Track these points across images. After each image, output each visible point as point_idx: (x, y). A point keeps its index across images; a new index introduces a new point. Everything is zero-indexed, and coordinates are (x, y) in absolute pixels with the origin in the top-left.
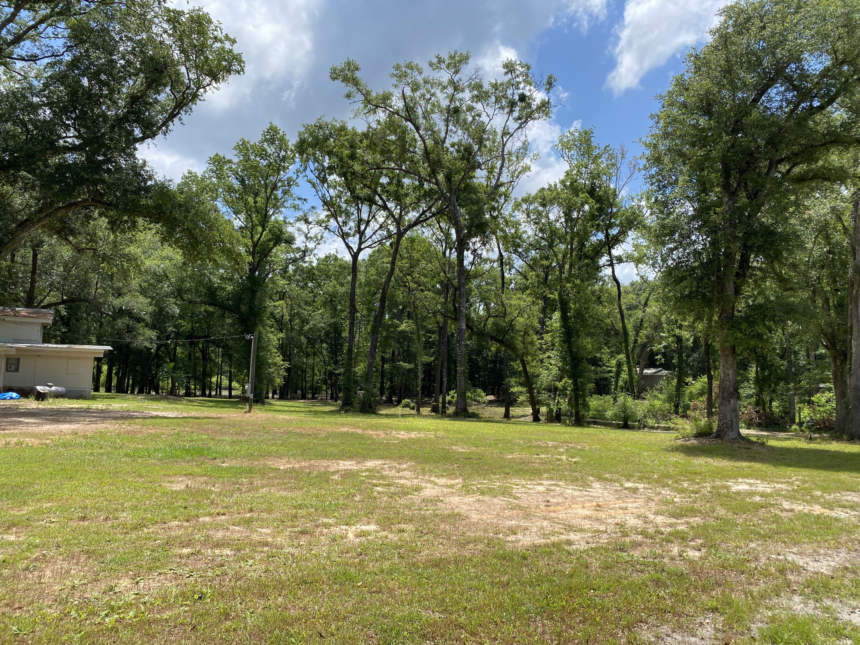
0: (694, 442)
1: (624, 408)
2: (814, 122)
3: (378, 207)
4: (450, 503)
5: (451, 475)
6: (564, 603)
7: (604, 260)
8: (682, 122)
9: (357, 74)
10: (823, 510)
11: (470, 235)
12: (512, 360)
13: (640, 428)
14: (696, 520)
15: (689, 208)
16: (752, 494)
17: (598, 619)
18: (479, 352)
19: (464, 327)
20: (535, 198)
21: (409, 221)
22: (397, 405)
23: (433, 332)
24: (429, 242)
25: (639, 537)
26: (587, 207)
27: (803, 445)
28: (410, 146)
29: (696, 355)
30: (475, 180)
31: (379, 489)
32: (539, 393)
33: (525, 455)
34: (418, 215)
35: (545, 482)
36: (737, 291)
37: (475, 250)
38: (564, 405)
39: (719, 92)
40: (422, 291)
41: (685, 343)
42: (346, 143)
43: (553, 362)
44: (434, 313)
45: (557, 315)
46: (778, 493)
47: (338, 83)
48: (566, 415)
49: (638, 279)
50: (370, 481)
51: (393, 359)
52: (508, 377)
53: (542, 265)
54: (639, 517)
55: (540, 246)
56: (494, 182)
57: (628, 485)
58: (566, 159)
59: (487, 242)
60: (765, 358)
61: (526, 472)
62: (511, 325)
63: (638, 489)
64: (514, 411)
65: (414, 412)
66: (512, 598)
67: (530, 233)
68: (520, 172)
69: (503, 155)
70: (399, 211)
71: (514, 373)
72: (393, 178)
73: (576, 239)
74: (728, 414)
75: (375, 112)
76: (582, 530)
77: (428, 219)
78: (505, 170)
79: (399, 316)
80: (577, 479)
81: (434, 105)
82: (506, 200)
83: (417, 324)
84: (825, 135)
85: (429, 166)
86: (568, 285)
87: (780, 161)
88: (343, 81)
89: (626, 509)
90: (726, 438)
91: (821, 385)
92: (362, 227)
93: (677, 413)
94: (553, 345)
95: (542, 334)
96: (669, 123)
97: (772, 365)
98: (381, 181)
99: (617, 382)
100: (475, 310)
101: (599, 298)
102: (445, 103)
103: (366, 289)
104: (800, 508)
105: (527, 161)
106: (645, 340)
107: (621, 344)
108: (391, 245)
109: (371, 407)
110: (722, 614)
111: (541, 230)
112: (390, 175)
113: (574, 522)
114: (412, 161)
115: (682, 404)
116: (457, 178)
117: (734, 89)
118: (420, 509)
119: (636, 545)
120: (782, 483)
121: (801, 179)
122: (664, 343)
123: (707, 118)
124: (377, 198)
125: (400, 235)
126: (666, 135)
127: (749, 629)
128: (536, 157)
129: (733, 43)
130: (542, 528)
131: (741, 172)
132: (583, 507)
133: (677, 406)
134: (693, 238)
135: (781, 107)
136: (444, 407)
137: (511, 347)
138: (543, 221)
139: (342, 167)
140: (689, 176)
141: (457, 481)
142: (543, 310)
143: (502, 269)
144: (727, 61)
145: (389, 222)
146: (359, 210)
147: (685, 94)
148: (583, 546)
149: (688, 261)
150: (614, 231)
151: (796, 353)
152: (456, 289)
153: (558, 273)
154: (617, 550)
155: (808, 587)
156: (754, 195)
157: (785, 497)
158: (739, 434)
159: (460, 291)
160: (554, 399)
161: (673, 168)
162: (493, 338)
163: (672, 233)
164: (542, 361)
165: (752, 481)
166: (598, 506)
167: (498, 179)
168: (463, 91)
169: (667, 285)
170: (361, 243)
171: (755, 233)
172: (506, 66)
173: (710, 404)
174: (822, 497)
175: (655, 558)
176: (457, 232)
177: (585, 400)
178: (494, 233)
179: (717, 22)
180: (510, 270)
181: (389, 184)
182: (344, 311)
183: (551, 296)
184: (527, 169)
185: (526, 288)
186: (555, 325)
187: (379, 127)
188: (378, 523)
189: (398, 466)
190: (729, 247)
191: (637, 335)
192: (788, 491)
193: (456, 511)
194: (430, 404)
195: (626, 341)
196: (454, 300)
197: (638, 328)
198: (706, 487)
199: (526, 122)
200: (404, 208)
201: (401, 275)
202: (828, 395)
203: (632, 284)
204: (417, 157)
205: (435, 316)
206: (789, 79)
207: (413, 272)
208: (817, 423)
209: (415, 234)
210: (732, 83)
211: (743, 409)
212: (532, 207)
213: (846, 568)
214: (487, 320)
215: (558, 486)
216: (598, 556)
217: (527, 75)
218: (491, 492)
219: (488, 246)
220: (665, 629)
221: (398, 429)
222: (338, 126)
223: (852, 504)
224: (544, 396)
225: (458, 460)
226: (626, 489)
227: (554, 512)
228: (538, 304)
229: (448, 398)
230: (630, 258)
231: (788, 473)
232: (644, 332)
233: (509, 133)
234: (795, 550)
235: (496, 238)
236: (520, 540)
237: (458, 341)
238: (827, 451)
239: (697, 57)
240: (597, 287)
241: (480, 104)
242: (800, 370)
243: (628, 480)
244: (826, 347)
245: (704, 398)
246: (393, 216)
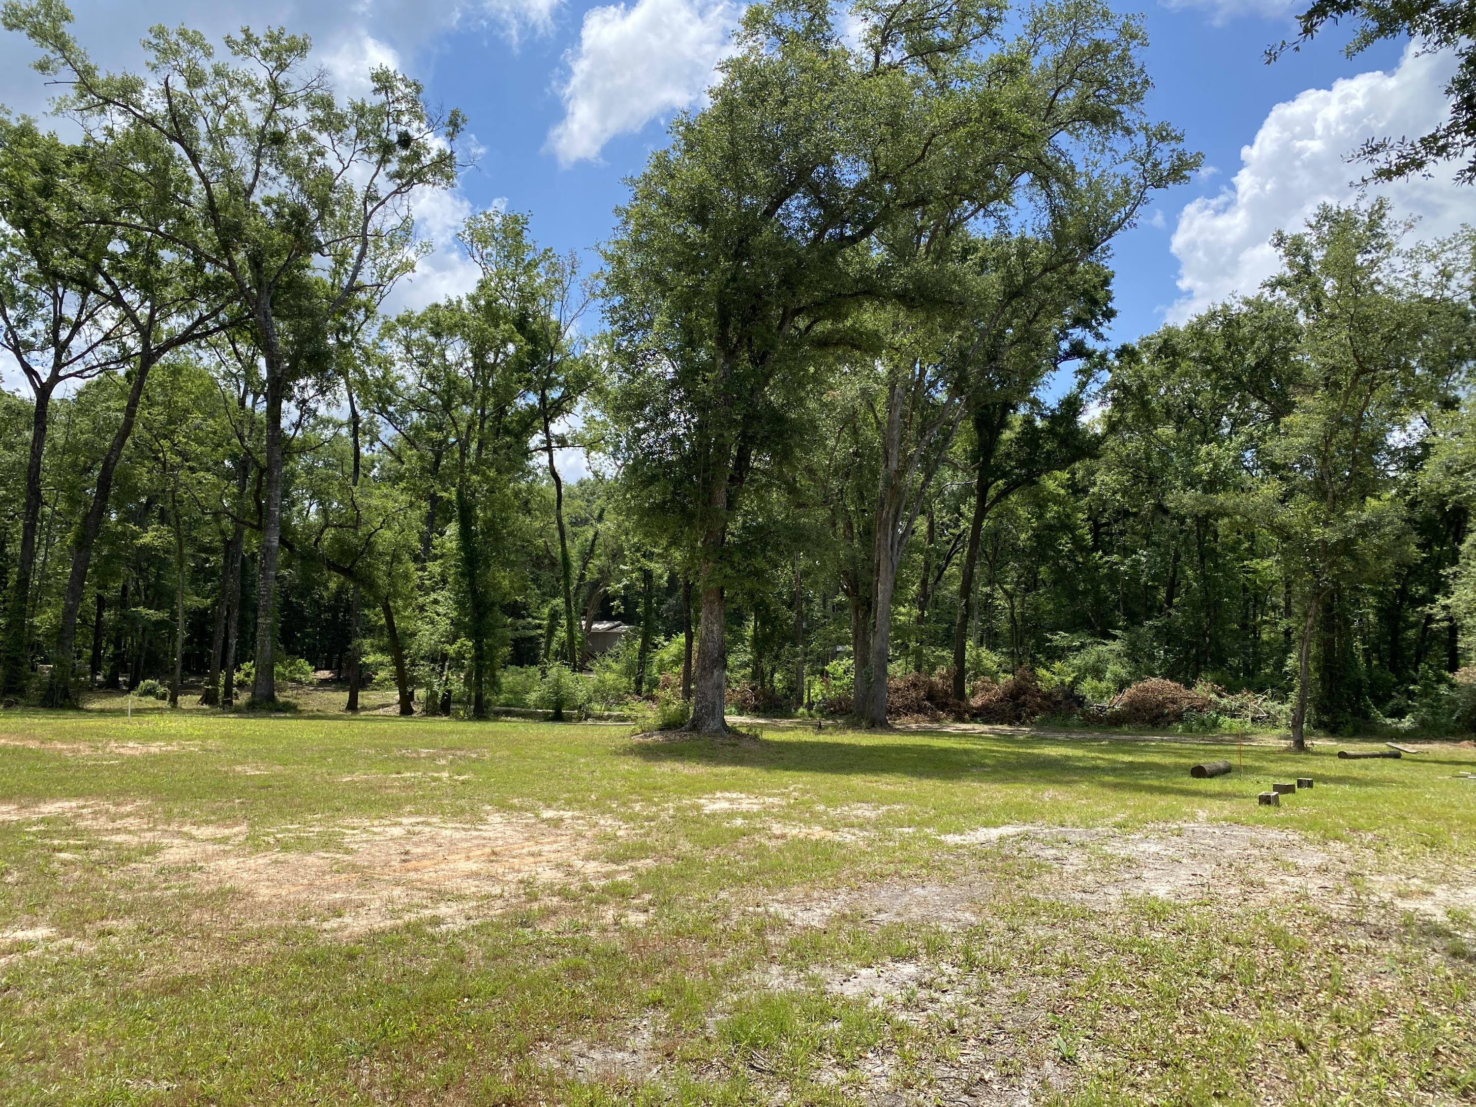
0: (658, 738)
1: (557, 687)
2: (845, 260)
3: (102, 299)
4: (217, 871)
5: (226, 819)
6: (414, 1027)
7: (536, 440)
8: (664, 229)
9: (66, 28)
10: (823, 833)
11: (295, 373)
12: (368, 606)
13: (580, 719)
14: (646, 864)
15: (667, 368)
16: (731, 815)
17: (469, 1047)
18: (305, 590)
19: (276, 543)
20: (421, 321)
21: (170, 332)
22: (128, 692)
23: (213, 551)
24: (212, 378)
25: (555, 899)
26: (511, 348)
27: (808, 736)
28: (178, 188)
29: (672, 601)
30: (309, 273)
31: (64, 855)
32: (413, 664)
33: (375, 775)
34: (189, 323)
35: (405, 821)
36: (731, 505)
37: (304, 402)
38: (457, 684)
39: (719, 190)
40: (192, 470)
41: (656, 582)
42: (32, 162)
43: (441, 610)
44: (216, 515)
45: (452, 529)
46: (767, 811)
47: (20, 37)
48: (459, 702)
49: (590, 475)
50: (47, 841)
51: (123, 602)
52: (357, 636)
53: (430, 440)
54: (558, 866)
55: (429, 406)
56: (346, 281)
57: (548, 814)
58: (478, 259)
59: (329, 388)
60: (767, 608)
61: (372, 804)
62: (368, 543)
63: (562, 820)
64: (366, 698)
65: (165, 704)
66: (319, 1032)
67: (411, 380)
68: (396, 271)
69: (364, 235)
70: (147, 312)
71: (371, 630)
72: (138, 245)
73: (492, 400)
74: (710, 693)
75: (103, 111)
76: (460, 898)
77: (209, 333)
78: (367, 263)
79: (141, 517)
80: (463, 811)
81: (232, 120)
82: (367, 317)
83: (178, 534)
84: (857, 281)
85: (217, 232)
86: (474, 477)
87: (798, 312)
88: (32, 35)
89: (540, 854)
90: (705, 730)
91: (839, 648)
92: (64, 334)
93: (638, 692)
94: (444, 581)
95: (424, 561)
96: (643, 226)
97: (777, 618)
98: (111, 247)
99: (548, 644)
100: (300, 513)
101: (527, 502)
102: (256, 121)
103: (68, 459)
104: (795, 832)
105: (408, 253)
106: (597, 576)
107: (558, 580)
108: (128, 375)
109: (67, 696)
110: (667, 1009)
111: (431, 378)
112: (132, 238)
113: (449, 885)
114: (181, 219)
115: (647, 678)
116: (274, 263)
117: (741, 189)
118: (152, 889)
119: (550, 913)
120: (775, 795)
121: (824, 343)
122: (625, 582)
123: (700, 228)
124: (100, 280)
125: (148, 357)
126: (637, 245)
127: (704, 1027)
128: (426, 248)
129: (741, 117)
130: (391, 901)
131: (745, 322)
132: (468, 858)
133: (639, 682)
134: (672, 416)
135: (802, 229)
136: (228, 692)
137: (367, 582)
138: (435, 361)
139: (21, 208)
140: (670, 317)
141: (236, 830)
142: (429, 519)
143: (356, 441)
144: (733, 142)
145: (126, 330)
146: (58, 300)
147: (670, 184)
148: (461, 924)
149: (662, 452)
150: (555, 394)
151: (809, 601)
152: (262, 471)
153: (457, 455)
154: (516, 925)
155: (792, 950)
156: (759, 359)
157: (776, 817)
158: (724, 722)
159: (271, 473)
160: (441, 674)
161: (648, 301)
162: (334, 566)
163: (641, 406)
164: (422, 608)
165: (734, 796)
166: (494, 853)
167: (354, 277)
168: (293, 104)
169: (629, 488)
170: (58, 366)
171: (757, 417)
172: (376, 78)
173: (688, 678)
174: (825, 812)
175: (577, 931)
176: (270, 365)
177: (494, 676)
178: (343, 373)
179: (719, 79)
180: (371, 443)
181: (127, 255)
182: (11, 501)
183: (444, 494)
184: (409, 266)
185: (400, 477)
186: (448, 545)
187: (110, 142)
188: (53, 923)
189: (112, 809)
190: (722, 436)
191: (585, 567)
192: (781, 806)
193: (228, 885)
194: (199, 688)
195: (567, 576)
196: (258, 491)
197: (588, 555)
198: (668, 809)
199: (410, 184)
200: (160, 307)
201: (148, 436)
202: (848, 662)
203: (581, 484)
204: (191, 213)
205: (218, 521)
206: (814, 189)
207: (173, 432)
208: (831, 704)
209: (181, 360)
210: (737, 178)
211: (734, 685)
212: (415, 335)
213: (844, 916)
214: (322, 532)
215: (428, 824)
216: (483, 939)
217: (415, 103)
218: (303, 845)
219: (329, 396)
220: (579, 1045)
221: (124, 737)
222: (15, 124)
223: (861, 820)
224: (423, 670)
225: (243, 790)
226: (543, 821)
227: (416, 870)
228: (420, 508)
229: (237, 676)
230: (578, 441)
231: (785, 779)
232: (596, 563)
233: (377, 199)
234: (780, 896)
235: (347, 382)
236: (346, 926)
237: (263, 570)
238: (839, 745)
239: (689, 128)
240: (523, 484)
241: (325, 135)
242: (814, 625)
243: (549, 807)
244: (846, 592)
245: (679, 669)
246: (135, 320)
